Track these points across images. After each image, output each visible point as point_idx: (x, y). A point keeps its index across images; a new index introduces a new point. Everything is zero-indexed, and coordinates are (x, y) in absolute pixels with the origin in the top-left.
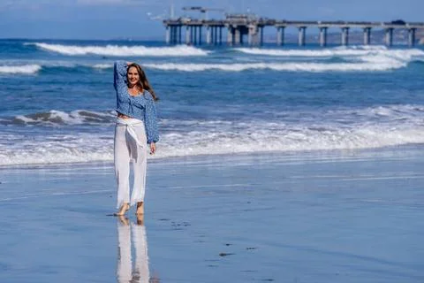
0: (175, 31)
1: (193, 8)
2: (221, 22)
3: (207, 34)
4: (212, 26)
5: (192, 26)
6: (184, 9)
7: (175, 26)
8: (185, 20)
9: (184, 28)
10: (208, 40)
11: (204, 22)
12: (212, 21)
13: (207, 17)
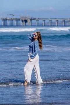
0: (5, 22)
1: (11, 15)
2: (19, 19)
3: (15, 23)
4: (16, 20)
5: (10, 20)
6: (8, 15)
7: (5, 20)
8: (8, 18)
9: (8, 21)
10: (15, 24)
11: (14, 19)
12: (16, 19)
13: (15, 17)
